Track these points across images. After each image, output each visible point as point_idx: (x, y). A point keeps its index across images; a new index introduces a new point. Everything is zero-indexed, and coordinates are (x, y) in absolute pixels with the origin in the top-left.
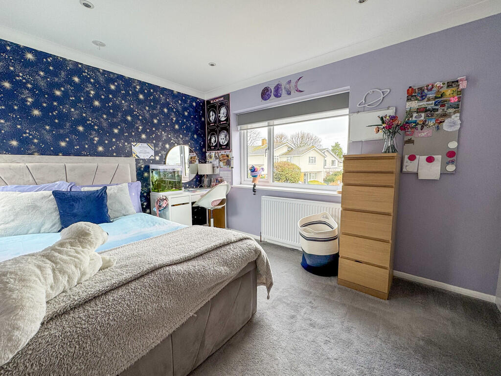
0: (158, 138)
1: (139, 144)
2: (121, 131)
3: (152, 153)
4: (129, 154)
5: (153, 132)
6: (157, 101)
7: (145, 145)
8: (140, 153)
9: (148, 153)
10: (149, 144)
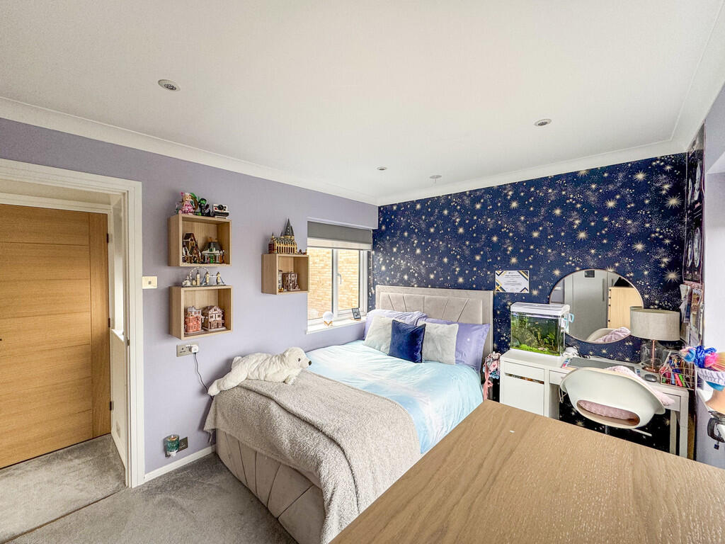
0: (538, 261)
1: (507, 273)
2: (484, 258)
3: (526, 284)
4: (491, 286)
5: (531, 252)
6: (540, 202)
7: (515, 273)
8: (506, 284)
9: (519, 284)
10: (521, 271)
